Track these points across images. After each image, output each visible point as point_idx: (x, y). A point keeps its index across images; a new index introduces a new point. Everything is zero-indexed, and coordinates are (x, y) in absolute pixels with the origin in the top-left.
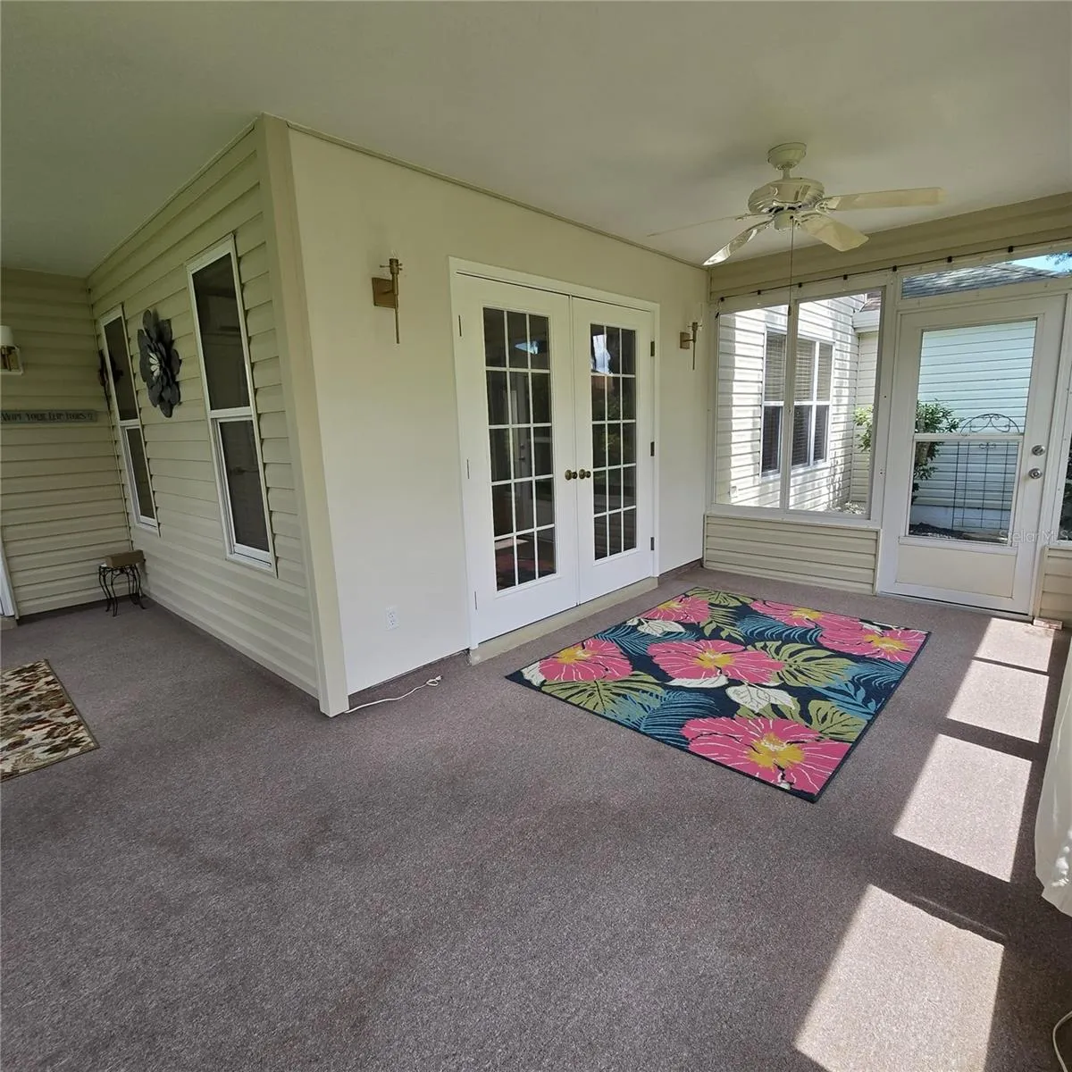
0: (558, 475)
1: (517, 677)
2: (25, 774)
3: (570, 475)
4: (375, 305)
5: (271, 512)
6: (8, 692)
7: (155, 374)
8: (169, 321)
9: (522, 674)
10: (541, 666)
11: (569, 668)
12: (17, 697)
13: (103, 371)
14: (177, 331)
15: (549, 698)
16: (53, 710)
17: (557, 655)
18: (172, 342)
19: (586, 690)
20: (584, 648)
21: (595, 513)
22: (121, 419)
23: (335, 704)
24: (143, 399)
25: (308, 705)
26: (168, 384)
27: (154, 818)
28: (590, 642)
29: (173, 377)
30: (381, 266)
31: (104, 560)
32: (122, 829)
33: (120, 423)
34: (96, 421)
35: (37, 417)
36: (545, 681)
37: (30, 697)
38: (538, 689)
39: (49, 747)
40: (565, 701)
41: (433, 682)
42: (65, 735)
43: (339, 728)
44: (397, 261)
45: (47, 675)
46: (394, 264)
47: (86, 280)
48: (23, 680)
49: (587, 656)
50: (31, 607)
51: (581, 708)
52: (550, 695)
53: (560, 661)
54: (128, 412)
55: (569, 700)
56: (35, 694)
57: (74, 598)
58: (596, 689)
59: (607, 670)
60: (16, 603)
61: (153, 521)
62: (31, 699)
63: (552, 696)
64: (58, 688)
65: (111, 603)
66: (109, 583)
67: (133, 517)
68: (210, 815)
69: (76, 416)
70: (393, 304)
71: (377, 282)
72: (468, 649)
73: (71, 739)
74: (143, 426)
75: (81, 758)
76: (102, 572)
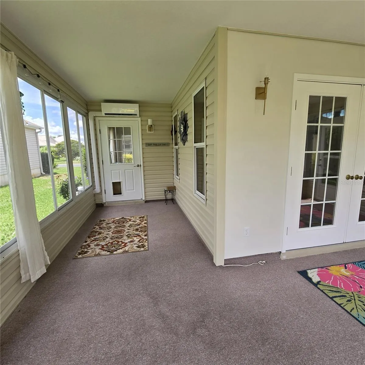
0: (341, 177)
1: (304, 274)
2: (130, 252)
3: (349, 178)
4: (256, 99)
5: (206, 182)
6: (136, 223)
7: (182, 132)
8: (187, 114)
9: (307, 273)
10: (318, 271)
11: (335, 277)
12: (137, 226)
13: (172, 131)
14: (188, 117)
15: (322, 293)
16: (143, 233)
17: (328, 268)
18: (187, 121)
19: (345, 296)
20: (346, 268)
21: (362, 197)
22: (175, 146)
23: (219, 261)
24: (179, 140)
25: (210, 257)
26: (185, 135)
27: (153, 285)
28: (350, 265)
29: (186, 132)
30: (260, 82)
31: (165, 188)
32: (144, 285)
33: (174, 147)
34: (169, 146)
35: (156, 145)
36: (320, 281)
37: (140, 226)
38: (316, 285)
39: (138, 245)
40: (332, 298)
41: (261, 263)
42: (142, 243)
43: (219, 272)
44: (268, 78)
45: (146, 220)
46: (267, 79)
47: (171, 104)
48: (140, 220)
49: (348, 274)
50: (149, 198)
51: (341, 307)
52: (322, 291)
53: (330, 272)
54: (176, 144)
55: (334, 299)
56: (141, 226)
57: (156, 198)
58: (353, 298)
59: (361, 287)
60: (145, 197)
61: (178, 177)
62: (140, 227)
63: (324, 292)
64: (146, 226)
65: (166, 200)
66: (166, 194)
67: (175, 175)
68: (168, 292)
69: (164, 145)
70: (264, 98)
71: (258, 89)
72: (280, 252)
73: (143, 244)
74: (179, 148)
75: (143, 252)
76: (165, 191)
